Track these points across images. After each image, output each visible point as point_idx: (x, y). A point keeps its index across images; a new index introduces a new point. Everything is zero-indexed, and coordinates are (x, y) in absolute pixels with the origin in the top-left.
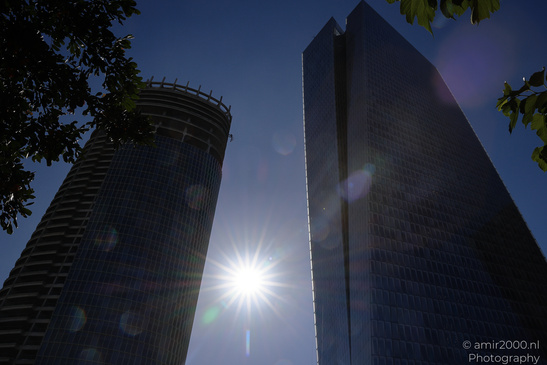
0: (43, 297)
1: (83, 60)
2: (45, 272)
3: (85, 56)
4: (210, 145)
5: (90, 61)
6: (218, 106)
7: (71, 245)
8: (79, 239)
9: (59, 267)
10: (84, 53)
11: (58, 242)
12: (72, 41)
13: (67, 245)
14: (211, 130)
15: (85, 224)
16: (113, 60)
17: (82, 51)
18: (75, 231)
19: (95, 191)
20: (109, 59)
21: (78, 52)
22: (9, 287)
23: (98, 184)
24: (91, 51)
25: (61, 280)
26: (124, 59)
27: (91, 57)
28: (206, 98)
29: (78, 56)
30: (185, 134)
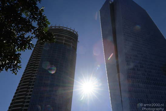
0: (26, 97)
1: (30, 18)
2: (26, 89)
3: (30, 16)
4: (72, 45)
5: (32, 18)
6: (73, 32)
7: (33, 80)
8: (35, 78)
9: (30, 87)
10: (30, 15)
11: (29, 80)
12: (26, 12)
13: (31, 80)
14: (72, 40)
15: (36, 74)
16: (39, 17)
17: (29, 15)
18: (33, 76)
19: (38, 63)
20: (38, 16)
21: (28, 15)
22: (16, 94)
23: (39, 61)
24: (32, 14)
25: (31, 91)
26: (42, 16)
27: (32, 16)
28: (69, 30)
29: (28, 16)
30: (64, 42)
